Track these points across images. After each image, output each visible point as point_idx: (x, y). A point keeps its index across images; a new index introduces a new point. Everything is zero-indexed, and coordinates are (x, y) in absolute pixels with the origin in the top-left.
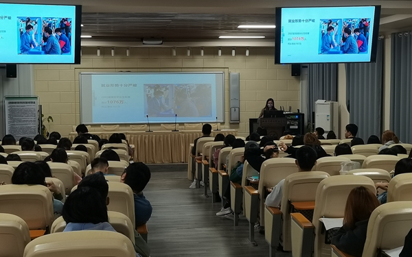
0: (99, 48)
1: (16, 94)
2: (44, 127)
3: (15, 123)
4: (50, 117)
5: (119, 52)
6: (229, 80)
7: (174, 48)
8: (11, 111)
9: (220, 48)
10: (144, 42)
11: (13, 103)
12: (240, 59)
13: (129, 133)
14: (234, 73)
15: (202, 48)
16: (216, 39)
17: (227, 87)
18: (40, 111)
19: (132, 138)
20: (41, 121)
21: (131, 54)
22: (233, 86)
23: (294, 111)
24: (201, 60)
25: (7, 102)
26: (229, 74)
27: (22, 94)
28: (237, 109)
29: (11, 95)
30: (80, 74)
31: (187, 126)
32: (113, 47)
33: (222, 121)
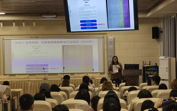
0: (14, 21)
5: (28, 23)
10: (44, 16)
13: (30, 81)
14: (111, 37)
17: (106, 47)
19: (33, 84)
21: (36, 25)
22: (110, 47)
23: (153, 64)
26: (107, 38)
30: (3, 39)
31: (76, 75)
32: (24, 20)
33: (102, 72)
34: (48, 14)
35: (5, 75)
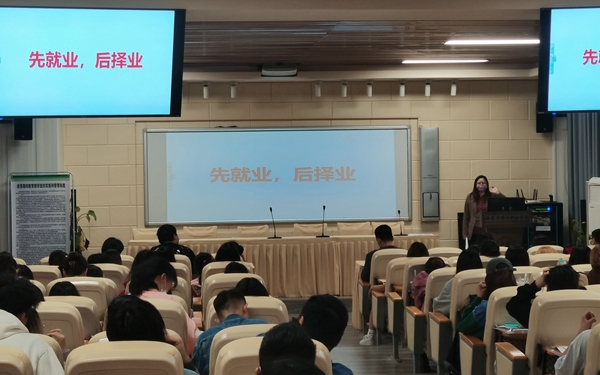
1: (31, 170)
2: (81, 230)
3: (29, 224)
4: (91, 212)
5: (217, 91)
6: (420, 140)
7: (318, 83)
8: (22, 200)
9: (402, 82)
10: (264, 72)
11: (24, 186)
12: (439, 101)
14: (428, 127)
15: (369, 82)
16: (397, 64)
17: (415, 153)
18: (73, 200)
20: (74, 220)
21: (238, 94)
22: (427, 152)
23: (543, 198)
24: (367, 105)
25: (14, 184)
26: (420, 129)
27: (42, 170)
28: (434, 195)
29: (21, 171)
30: (145, 131)
31: (343, 227)
32: (207, 82)
33: (407, 218)
34: (279, 65)
35: (147, 226)
